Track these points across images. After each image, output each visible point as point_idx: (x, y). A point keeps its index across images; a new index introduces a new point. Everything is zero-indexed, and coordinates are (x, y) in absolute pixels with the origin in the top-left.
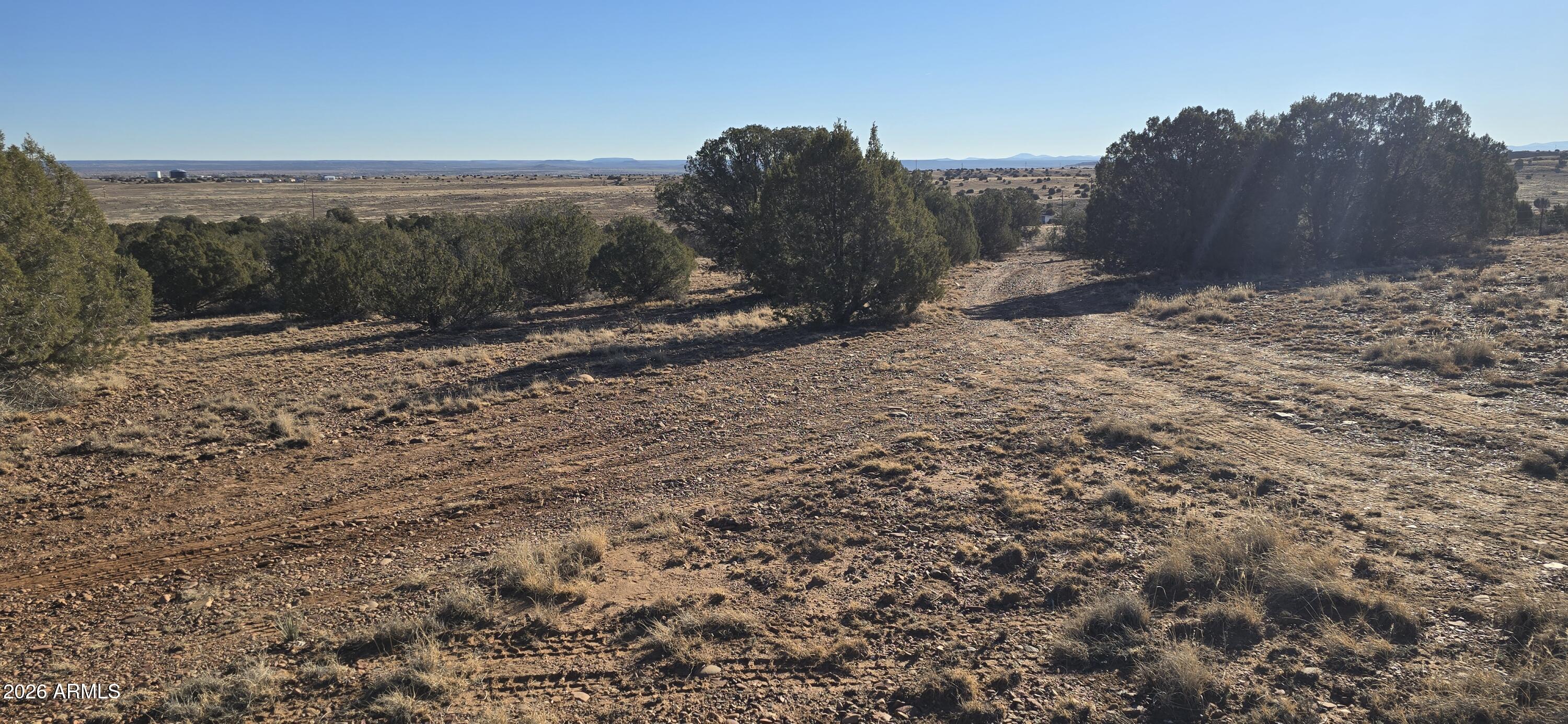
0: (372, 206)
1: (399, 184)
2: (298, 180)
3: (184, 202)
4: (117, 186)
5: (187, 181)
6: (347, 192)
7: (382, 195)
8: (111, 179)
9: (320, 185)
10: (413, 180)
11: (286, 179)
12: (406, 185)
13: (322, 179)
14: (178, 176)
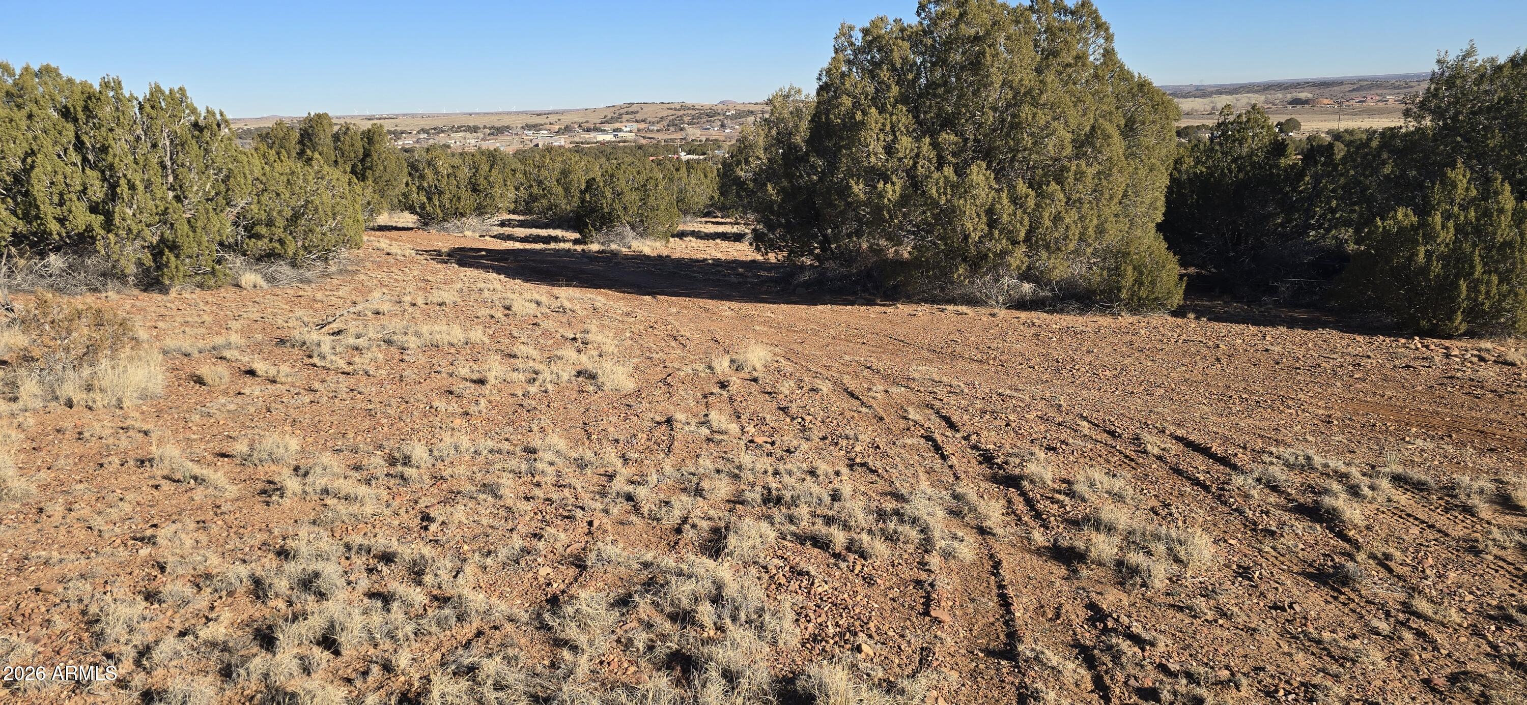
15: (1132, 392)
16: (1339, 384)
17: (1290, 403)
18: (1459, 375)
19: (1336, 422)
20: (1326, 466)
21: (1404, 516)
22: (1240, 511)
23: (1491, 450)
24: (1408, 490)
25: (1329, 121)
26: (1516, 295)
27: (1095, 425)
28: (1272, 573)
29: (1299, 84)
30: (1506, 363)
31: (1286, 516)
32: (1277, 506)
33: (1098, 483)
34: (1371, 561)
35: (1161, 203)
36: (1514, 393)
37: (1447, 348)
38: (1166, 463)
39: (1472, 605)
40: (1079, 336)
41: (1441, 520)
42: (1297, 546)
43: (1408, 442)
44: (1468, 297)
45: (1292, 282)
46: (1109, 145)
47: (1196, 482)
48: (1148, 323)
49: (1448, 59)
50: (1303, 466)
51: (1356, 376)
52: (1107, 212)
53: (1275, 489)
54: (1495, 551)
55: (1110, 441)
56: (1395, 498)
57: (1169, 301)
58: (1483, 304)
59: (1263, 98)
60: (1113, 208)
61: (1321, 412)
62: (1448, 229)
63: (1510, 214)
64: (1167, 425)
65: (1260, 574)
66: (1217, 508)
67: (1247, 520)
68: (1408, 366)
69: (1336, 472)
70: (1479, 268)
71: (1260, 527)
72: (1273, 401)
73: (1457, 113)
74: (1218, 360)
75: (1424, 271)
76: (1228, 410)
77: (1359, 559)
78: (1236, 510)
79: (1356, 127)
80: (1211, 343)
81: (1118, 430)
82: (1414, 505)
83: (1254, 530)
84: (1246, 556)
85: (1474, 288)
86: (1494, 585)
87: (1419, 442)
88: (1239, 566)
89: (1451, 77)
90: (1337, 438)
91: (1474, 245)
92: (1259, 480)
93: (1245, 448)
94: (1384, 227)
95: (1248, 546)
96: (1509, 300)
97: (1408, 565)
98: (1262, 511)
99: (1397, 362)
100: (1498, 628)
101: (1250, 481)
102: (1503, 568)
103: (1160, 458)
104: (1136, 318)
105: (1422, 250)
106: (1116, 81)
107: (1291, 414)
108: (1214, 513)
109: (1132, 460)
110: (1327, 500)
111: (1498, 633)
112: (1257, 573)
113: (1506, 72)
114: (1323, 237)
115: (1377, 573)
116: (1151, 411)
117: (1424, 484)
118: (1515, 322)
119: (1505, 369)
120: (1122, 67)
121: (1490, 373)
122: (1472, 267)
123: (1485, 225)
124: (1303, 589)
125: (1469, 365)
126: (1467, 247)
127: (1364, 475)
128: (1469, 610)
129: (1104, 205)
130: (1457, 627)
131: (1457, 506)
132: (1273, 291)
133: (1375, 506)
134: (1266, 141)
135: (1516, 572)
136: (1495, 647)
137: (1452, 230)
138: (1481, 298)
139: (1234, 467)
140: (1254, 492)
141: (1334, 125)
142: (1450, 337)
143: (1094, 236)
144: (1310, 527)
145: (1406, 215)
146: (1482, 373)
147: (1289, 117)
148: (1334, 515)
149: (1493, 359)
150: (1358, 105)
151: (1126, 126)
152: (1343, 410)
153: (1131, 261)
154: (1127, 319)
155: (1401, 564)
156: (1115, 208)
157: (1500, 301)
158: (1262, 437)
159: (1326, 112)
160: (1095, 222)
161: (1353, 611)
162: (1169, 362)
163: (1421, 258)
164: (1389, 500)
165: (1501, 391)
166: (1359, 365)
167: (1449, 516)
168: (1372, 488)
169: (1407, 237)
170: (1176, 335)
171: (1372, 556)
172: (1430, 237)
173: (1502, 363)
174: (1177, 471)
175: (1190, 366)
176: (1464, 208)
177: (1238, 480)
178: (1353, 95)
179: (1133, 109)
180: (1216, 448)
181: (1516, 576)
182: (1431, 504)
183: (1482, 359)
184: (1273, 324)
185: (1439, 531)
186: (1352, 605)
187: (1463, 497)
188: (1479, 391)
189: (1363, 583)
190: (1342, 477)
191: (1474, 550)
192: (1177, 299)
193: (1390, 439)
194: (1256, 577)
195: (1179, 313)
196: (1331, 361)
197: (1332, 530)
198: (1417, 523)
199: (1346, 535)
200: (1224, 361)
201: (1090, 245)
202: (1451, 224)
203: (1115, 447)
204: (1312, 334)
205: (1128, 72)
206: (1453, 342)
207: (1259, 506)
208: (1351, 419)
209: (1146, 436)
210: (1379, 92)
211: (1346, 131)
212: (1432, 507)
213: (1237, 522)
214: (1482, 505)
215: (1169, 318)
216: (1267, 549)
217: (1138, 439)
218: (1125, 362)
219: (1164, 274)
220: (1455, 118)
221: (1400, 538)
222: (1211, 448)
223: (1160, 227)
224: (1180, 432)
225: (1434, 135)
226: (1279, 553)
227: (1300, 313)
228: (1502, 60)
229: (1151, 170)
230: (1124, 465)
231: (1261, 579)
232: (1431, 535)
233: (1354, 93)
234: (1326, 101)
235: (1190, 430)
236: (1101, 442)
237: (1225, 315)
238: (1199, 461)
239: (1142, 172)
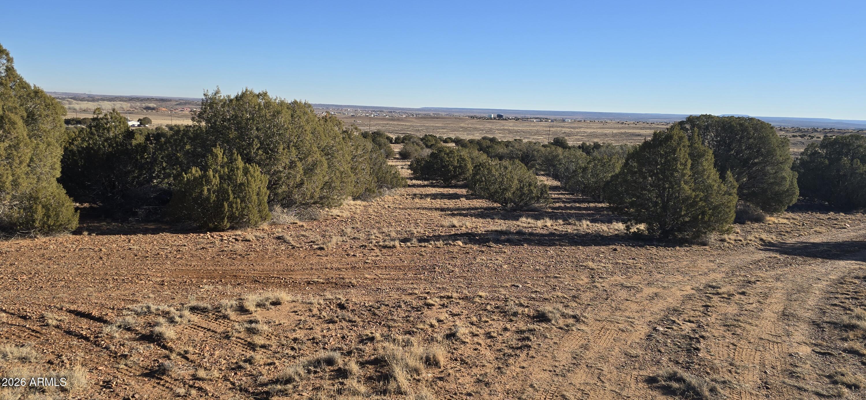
0: (582, 136)
1: (601, 125)
2: (552, 121)
3: (497, 130)
4: (475, 120)
5: (503, 119)
6: (572, 128)
7: (589, 131)
8: (472, 117)
9: (562, 124)
10: (609, 123)
11: (547, 120)
12: (605, 126)
13: (564, 121)
14: (500, 117)
15: (42, 287)
16: (169, 263)
17: (142, 277)
18: (226, 249)
19: (166, 284)
20: (158, 310)
21: (196, 328)
22: (107, 348)
23: (239, 284)
24: (198, 313)
25: (167, 120)
26: (249, 208)
27: (12, 314)
28: (124, 380)
29: (148, 99)
30: (247, 240)
31: (134, 344)
32: (130, 339)
33: (9, 354)
34: (178, 357)
35: (58, 165)
36: (249, 255)
37: (221, 236)
38: (61, 329)
39: (225, 365)
40: (4, 255)
41: (213, 325)
42: (139, 359)
43: (201, 288)
44: (228, 210)
45: (145, 209)
46: (15, 129)
47: (81, 337)
48: (56, 240)
49: (209, 94)
50: (146, 312)
51: (178, 257)
52: (18, 171)
53: (129, 329)
54: (236, 335)
55: (22, 322)
56: (192, 319)
57: (69, 226)
58: (235, 213)
59: (129, 105)
60: (23, 169)
61: (158, 279)
62: (216, 177)
63: (242, 170)
64: (64, 304)
65: (116, 383)
66: (93, 350)
67: (111, 352)
68: (203, 248)
69: (163, 312)
70: (232, 196)
71: (119, 354)
72: (132, 278)
73: (216, 121)
74: (101, 258)
75: (208, 199)
76: (105, 288)
77: (172, 357)
78: (104, 348)
79: (180, 124)
80: (97, 249)
81: (28, 314)
82: (202, 320)
83: (115, 357)
84: (109, 374)
85: (231, 206)
86: (235, 352)
87: (206, 287)
88: (104, 382)
89: (211, 103)
90: (166, 293)
91: (229, 185)
92: (120, 327)
93: (113, 309)
94: (187, 178)
95: (111, 368)
96: (246, 211)
97: (197, 353)
98: (120, 345)
99: (198, 247)
100: (236, 374)
101: (114, 328)
102: (239, 342)
103: (57, 327)
104: (48, 238)
105: (205, 188)
106: (18, 88)
107: (142, 283)
108: (91, 353)
109: (37, 332)
110: (157, 329)
111: (235, 376)
112: (115, 383)
113: (234, 102)
114: (161, 182)
115: (181, 362)
116: (54, 297)
117: (206, 309)
118: (249, 221)
119: (246, 243)
120: (21, 79)
121: (239, 246)
122: (229, 196)
123: (232, 175)
124: (141, 384)
125: (231, 243)
126: (225, 186)
127: (177, 310)
128: (223, 369)
129: (16, 167)
130: (217, 379)
131: (221, 316)
132: (135, 214)
133: (182, 326)
134: (123, 130)
135: (244, 343)
136: (233, 384)
137: (218, 178)
138: (234, 210)
139: (105, 322)
140: (117, 335)
141: (169, 122)
142: (223, 230)
143: (10, 187)
144: (148, 347)
145: (197, 171)
146: (236, 247)
147: (145, 116)
148: (160, 337)
149: (241, 239)
150: (180, 112)
151: (28, 117)
152: (170, 276)
153: (40, 202)
154: (41, 239)
155: (193, 354)
156: (24, 168)
157: (242, 211)
158: (124, 300)
159: (163, 115)
160: (11, 178)
161: (167, 388)
162: (69, 264)
163: (206, 192)
164: (189, 321)
165: (243, 254)
166: (179, 251)
167: (217, 322)
168: (181, 317)
169: (198, 182)
170: (74, 246)
171: (179, 354)
172: (208, 182)
173: (245, 241)
174: (69, 333)
175: (83, 264)
176: (222, 167)
177: (107, 329)
178: (177, 107)
179: (33, 107)
180: (95, 313)
181: (245, 345)
182: (209, 318)
183: (237, 240)
184: (135, 233)
185: (213, 331)
186: (167, 385)
187: (223, 311)
188: (235, 256)
189: (173, 370)
190: (166, 314)
191: (228, 337)
192: (75, 224)
193: (193, 288)
194: (113, 385)
195: (77, 232)
196: (165, 250)
197: (159, 345)
198: (202, 330)
199: (166, 346)
200: (105, 259)
201: (8, 193)
202: (217, 175)
203: (25, 326)
204: (156, 237)
205: (26, 83)
206: (225, 233)
207: (119, 342)
208: (174, 281)
209: (48, 315)
210: (190, 106)
211: (175, 126)
212: (210, 320)
213: (104, 354)
214: (231, 313)
215: (71, 236)
216: (122, 366)
217: (43, 317)
218: (38, 268)
219: (64, 209)
220: (215, 123)
221: (194, 340)
222: (92, 313)
223: (59, 180)
224: (73, 307)
225: (206, 131)
226: (129, 367)
227: (151, 225)
228: (232, 97)
229: (49, 145)
230: (31, 337)
231: (117, 386)
232: (209, 334)
233: (178, 106)
234: (164, 109)
235: (80, 305)
236: (15, 325)
237: (107, 231)
238: (84, 323)
239: (42, 146)
